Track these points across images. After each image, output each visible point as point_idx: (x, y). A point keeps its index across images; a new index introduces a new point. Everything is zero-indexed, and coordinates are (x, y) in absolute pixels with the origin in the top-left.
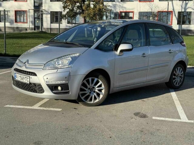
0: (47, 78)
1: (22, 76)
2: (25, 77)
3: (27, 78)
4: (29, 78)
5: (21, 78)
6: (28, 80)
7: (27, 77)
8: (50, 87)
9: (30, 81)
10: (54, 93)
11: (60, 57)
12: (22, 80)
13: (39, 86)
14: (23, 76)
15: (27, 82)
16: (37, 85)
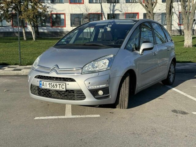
0: (89, 83)
1: (53, 83)
2: (58, 84)
3: (61, 86)
4: (65, 84)
5: (51, 86)
6: (64, 87)
7: (62, 84)
8: (92, 92)
9: (67, 88)
10: (97, 98)
11: (95, 60)
12: (52, 88)
13: (78, 93)
14: (55, 83)
15: (61, 89)
16: (75, 91)
